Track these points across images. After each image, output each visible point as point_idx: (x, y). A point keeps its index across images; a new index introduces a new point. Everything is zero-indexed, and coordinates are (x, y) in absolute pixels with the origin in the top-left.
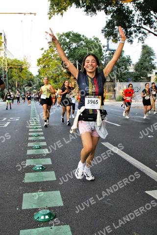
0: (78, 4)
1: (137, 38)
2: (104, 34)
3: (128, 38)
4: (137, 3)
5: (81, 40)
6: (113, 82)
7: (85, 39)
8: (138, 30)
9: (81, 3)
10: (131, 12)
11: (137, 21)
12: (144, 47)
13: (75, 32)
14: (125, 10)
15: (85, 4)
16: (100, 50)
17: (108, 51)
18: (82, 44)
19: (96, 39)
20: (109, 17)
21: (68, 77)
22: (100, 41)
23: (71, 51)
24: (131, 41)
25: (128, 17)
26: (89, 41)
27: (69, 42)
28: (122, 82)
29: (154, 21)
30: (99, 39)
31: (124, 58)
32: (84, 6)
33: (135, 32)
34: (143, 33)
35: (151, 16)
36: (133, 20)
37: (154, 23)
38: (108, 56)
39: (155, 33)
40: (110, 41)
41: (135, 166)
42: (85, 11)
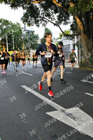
0: (6, 2)
1: (42, 24)
2: (22, 21)
3: (37, 24)
4: (41, 4)
5: (9, 24)
6: (28, 49)
7: (11, 23)
8: (42, 19)
9: (8, 1)
10: (38, 9)
11: (42, 14)
12: (46, 29)
13: (5, 19)
14: (34, 7)
15: (10, 2)
16: (21, 30)
17: (25, 31)
18: (9, 27)
19: (18, 24)
20: (25, 11)
21: (1, 46)
22: (20, 25)
23: (3, 30)
24: (38, 26)
25: (36, 11)
26: (14, 25)
27: (1, 25)
28: (34, 49)
29: (51, 15)
30: (20, 24)
31: (35, 35)
32: (10, 4)
33: (41, 20)
34: (45, 21)
35: (49, 12)
36: (39, 13)
37: (51, 16)
38: (25, 34)
39: (52, 21)
40: (26, 25)
41: (41, 98)
42: (10, 7)
